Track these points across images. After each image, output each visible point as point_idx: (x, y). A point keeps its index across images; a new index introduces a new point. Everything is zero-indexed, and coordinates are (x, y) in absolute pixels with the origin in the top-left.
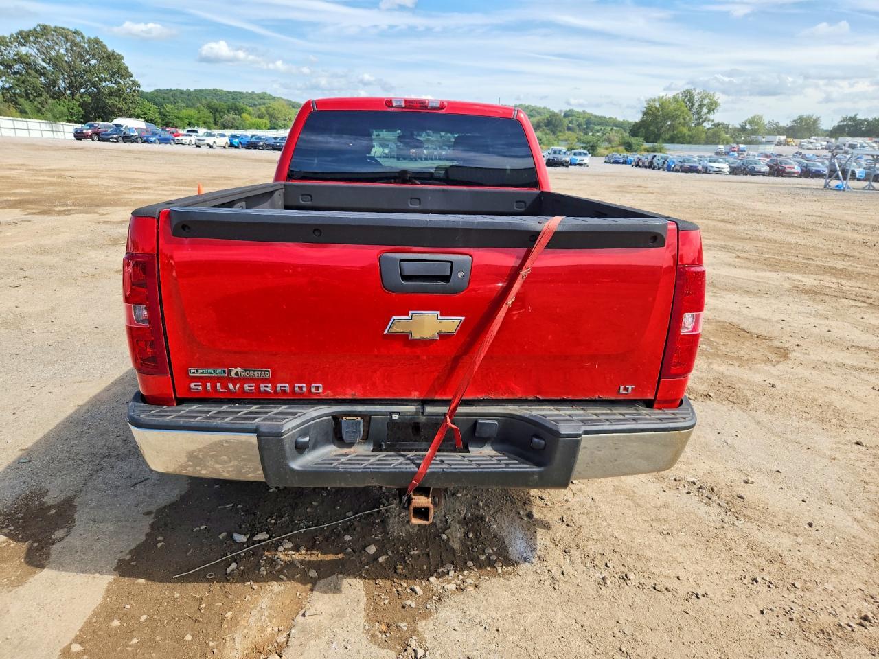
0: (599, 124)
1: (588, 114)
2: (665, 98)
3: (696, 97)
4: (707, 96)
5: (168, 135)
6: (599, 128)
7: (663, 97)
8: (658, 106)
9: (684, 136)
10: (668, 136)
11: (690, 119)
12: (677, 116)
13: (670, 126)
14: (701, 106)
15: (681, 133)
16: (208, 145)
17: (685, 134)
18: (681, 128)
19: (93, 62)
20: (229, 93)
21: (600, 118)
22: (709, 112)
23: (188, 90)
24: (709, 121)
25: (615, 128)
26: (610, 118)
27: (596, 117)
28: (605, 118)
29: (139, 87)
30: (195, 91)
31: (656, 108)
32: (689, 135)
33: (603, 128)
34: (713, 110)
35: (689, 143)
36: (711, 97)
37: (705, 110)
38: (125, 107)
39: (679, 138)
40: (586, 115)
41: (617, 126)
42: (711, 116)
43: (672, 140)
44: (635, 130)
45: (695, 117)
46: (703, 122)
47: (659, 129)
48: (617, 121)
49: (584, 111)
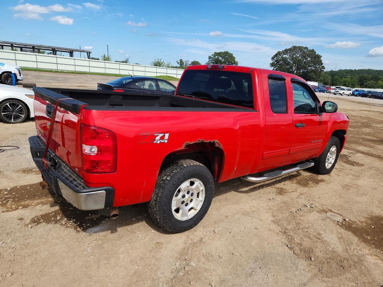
5: (324, 89)
16: (340, 94)
19: (309, 59)
20: (377, 71)
23: (355, 70)
29: (324, 68)
30: (359, 70)
38: (315, 77)
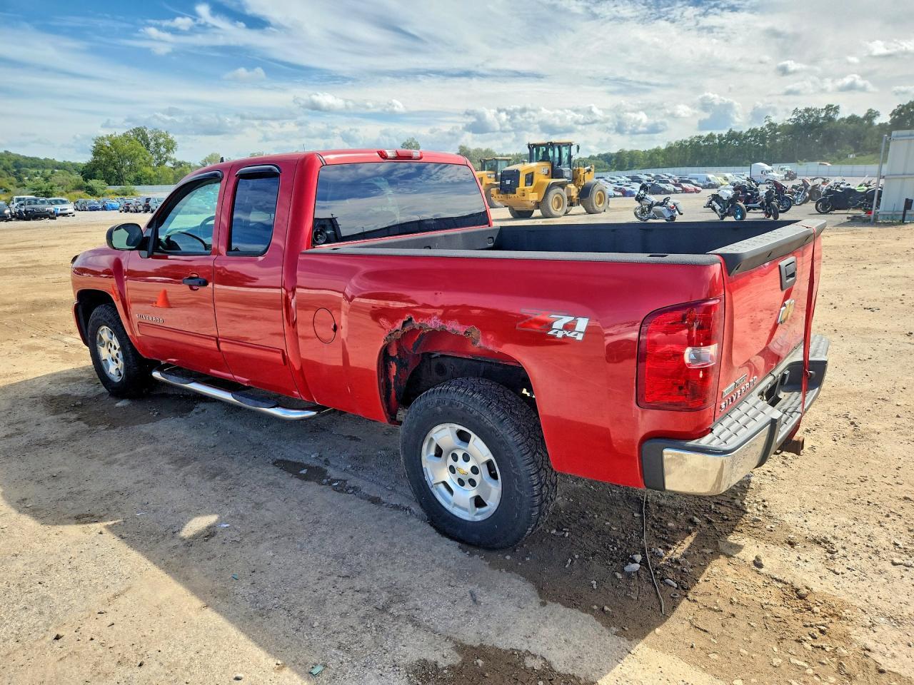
0: (33, 166)
1: (13, 155)
2: (114, 136)
3: (149, 136)
4: (161, 136)
6: (34, 171)
7: (111, 135)
8: (109, 145)
9: (150, 177)
10: (132, 177)
11: (151, 159)
12: (136, 157)
13: (130, 166)
14: (158, 145)
15: (145, 173)
17: (150, 175)
18: (144, 168)
21: (32, 159)
22: (168, 151)
24: (170, 160)
25: (56, 170)
26: (45, 159)
27: (26, 158)
28: (38, 159)
31: (108, 147)
32: (155, 175)
33: (40, 171)
34: (172, 149)
35: (158, 183)
36: (166, 136)
37: (163, 150)
39: (145, 179)
40: (11, 156)
41: (58, 168)
42: (172, 156)
43: (138, 181)
44: (88, 172)
45: (155, 157)
46: (165, 161)
47: (119, 171)
48: (55, 162)
49: (6, 152)
